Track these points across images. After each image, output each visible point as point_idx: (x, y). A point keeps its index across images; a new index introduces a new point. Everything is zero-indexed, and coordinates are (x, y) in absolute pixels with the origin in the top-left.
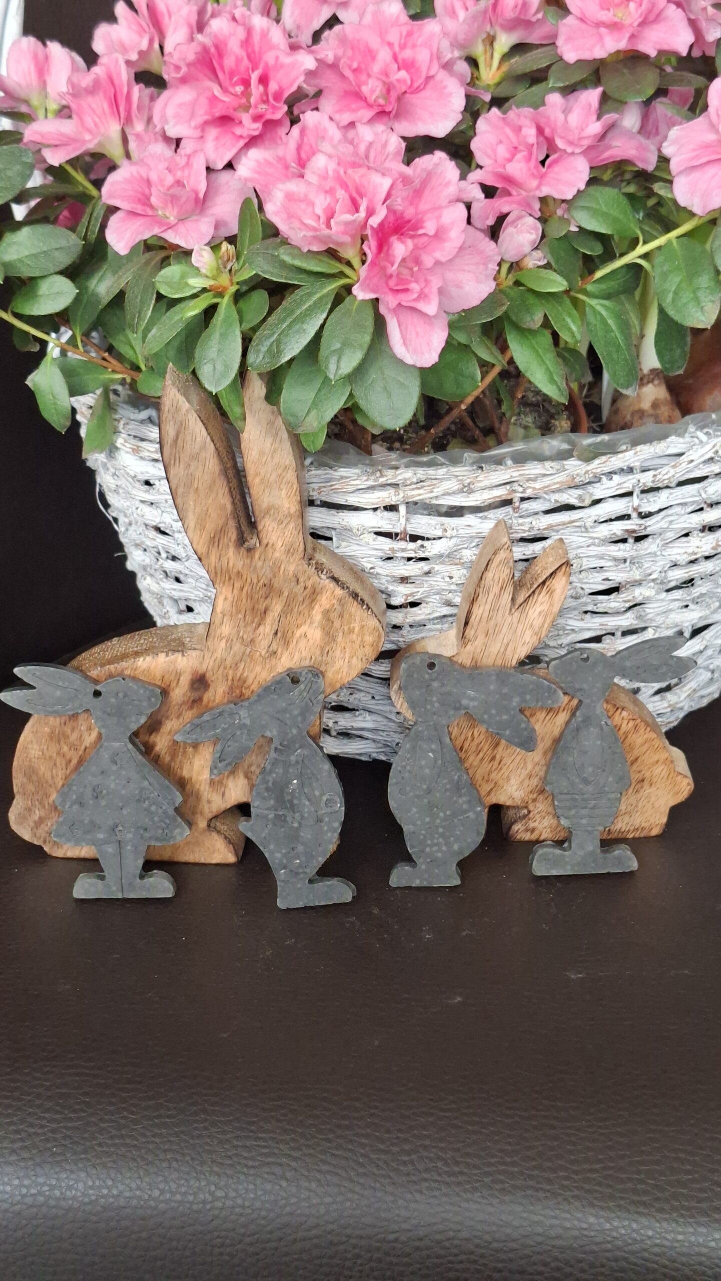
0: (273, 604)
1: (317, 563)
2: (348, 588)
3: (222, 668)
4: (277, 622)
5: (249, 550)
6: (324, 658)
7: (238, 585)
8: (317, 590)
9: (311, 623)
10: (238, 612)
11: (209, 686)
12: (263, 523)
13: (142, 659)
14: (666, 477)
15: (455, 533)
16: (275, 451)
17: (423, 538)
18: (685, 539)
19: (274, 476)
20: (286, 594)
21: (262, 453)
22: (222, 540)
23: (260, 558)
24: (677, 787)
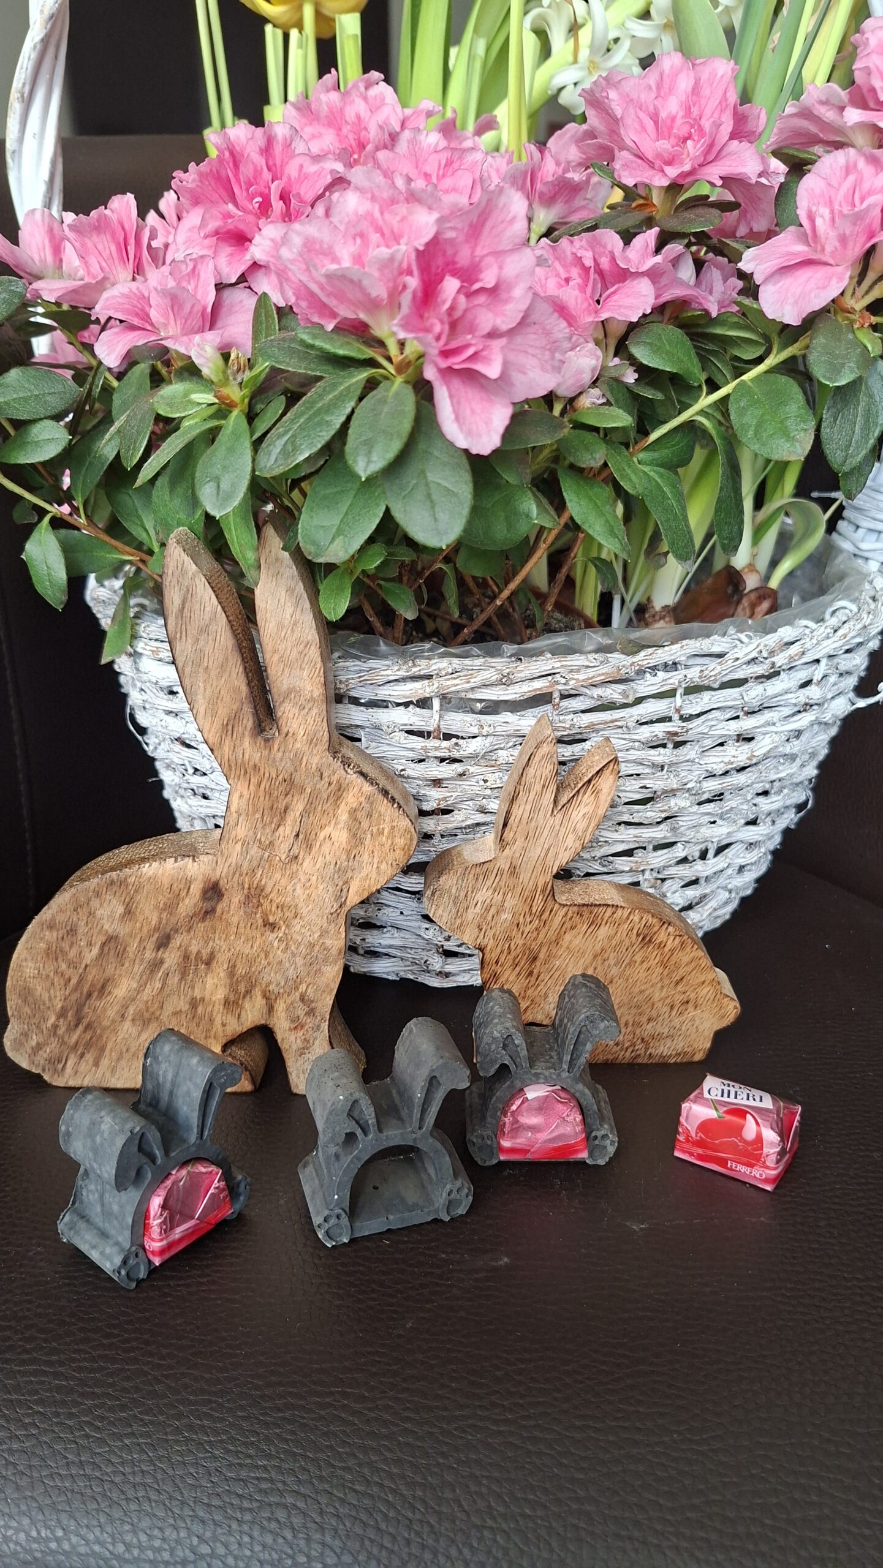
0: (294, 802)
1: (343, 757)
2: (377, 784)
3: (237, 876)
4: (298, 823)
5: (267, 740)
6: (351, 862)
7: (254, 781)
8: (344, 786)
9: (336, 823)
10: (255, 811)
11: (223, 895)
12: (282, 709)
13: (147, 865)
14: (713, 673)
15: (491, 730)
16: (295, 623)
17: (457, 737)
18: (721, 748)
19: (295, 653)
20: (309, 790)
21: (280, 626)
22: (236, 729)
23: (279, 749)
24: (723, 1011)
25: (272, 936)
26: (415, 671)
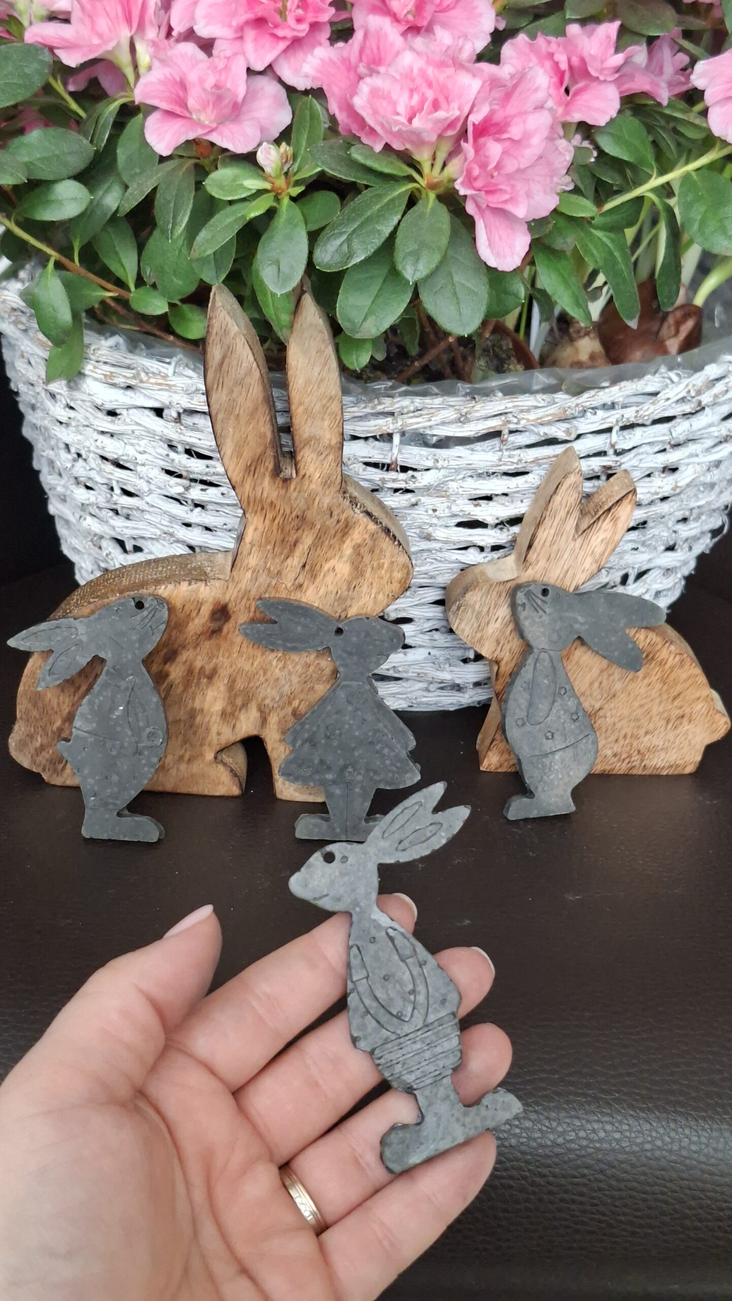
0: (304, 537)
1: (350, 497)
2: (381, 523)
3: (245, 600)
4: (306, 555)
5: (285, 480)
6: (350, 593)
7: (270, 516)
8: (350, 524)
9: (341, 557)
10: (268, 542)
11: (230, 617)
12: (301, 454)
13: (163, 587)
14: (647, 413)
15: (446, 464)
17: (415, 470)
18: (647, 479)
19: (318, 407)
20: (318, 526)
21: (308, 382)
22: (258, 470)
23: (295, 489)
24: (714, 726)
25: (271, 656)
26: (380, 408)
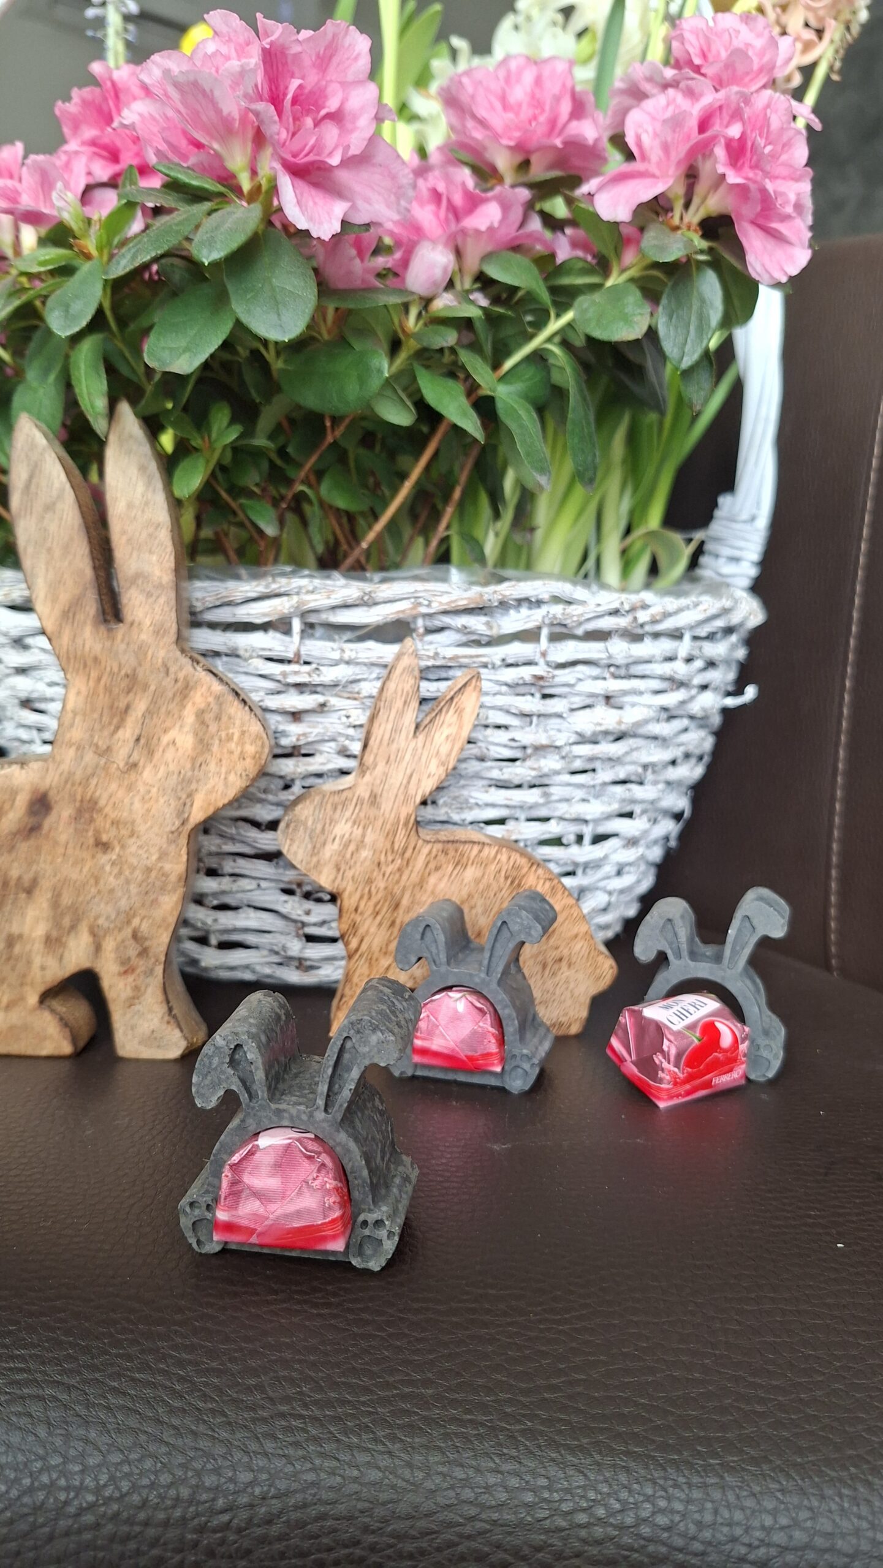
0: (137, 701)
3: (69, 785)
4: (140, 725)
5: (110, 631)
7: (94, 675)
9: (182, 726)
11: (51, 809)
16: (147, 504)
20: (153, 688)
22: (77, 617)
23: (122, 641)
24: (598, 971)
25: (104, 859)
